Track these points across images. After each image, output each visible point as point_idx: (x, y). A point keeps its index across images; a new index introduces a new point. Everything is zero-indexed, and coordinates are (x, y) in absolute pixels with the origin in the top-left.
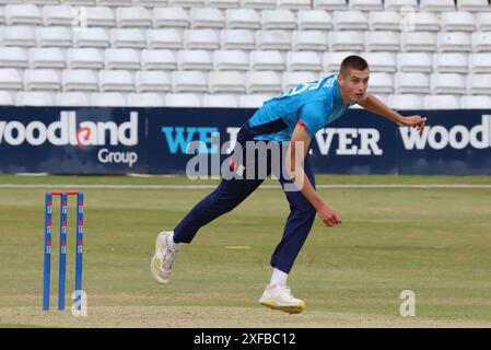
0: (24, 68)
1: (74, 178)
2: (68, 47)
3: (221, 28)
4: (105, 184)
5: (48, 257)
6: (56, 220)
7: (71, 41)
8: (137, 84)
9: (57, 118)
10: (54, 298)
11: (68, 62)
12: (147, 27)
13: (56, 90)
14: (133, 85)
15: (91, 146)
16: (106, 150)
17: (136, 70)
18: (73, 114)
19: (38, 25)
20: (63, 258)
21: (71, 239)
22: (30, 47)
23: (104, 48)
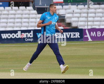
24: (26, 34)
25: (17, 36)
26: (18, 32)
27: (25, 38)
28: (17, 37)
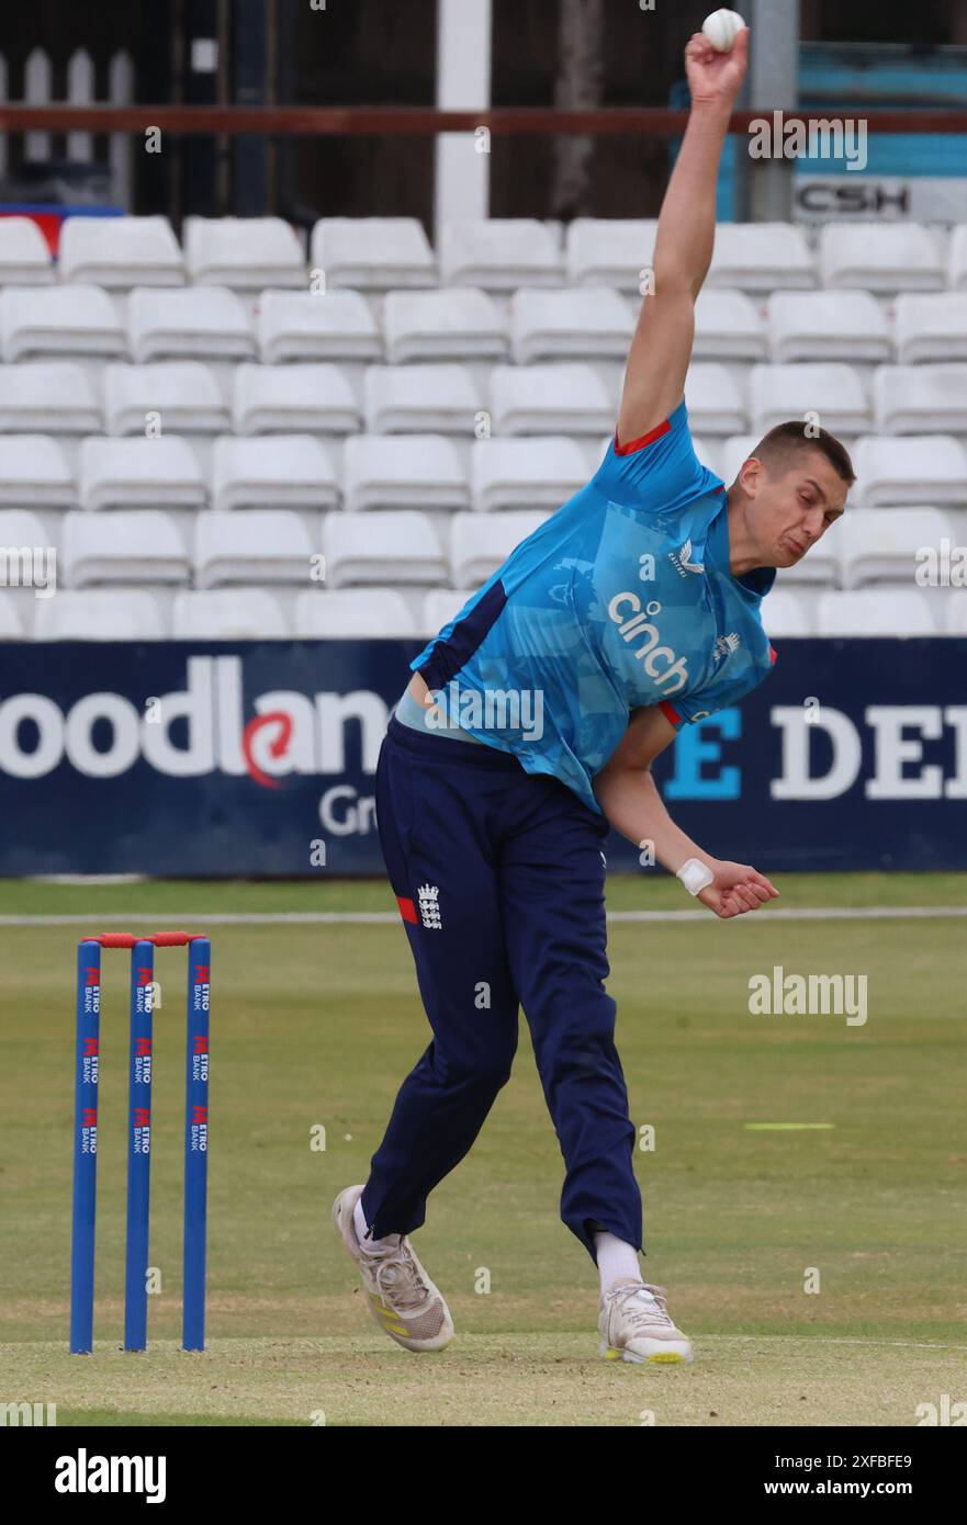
0: (62, 509)
1: (232, 891)
2: (215, 434)
3: (750, 361)
4: (341, 909)
5: (86, 1166)
6: (115, 1034)
7: (225, 412)
8: (458, 560)
9: (175, 681)
10: (109, 1309)
11: (217, 486)
12: (493, 359)
13: (172, 584)
14: (444, 563)
15: (294, 777)
16: (346, 791)
17: (453, 510)
18: (230, 668)
19: (111, 357)
20: (139, 1166)
21: (169, 1101)
22: (84, 434)
23: (341, 435)
24: (334, 708)
25: (179, 733)
26: (198, 667)
27: (322, 782)
28: (169, 761)
